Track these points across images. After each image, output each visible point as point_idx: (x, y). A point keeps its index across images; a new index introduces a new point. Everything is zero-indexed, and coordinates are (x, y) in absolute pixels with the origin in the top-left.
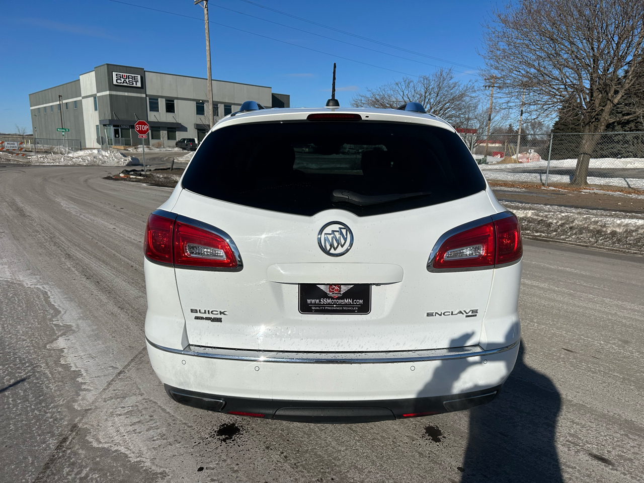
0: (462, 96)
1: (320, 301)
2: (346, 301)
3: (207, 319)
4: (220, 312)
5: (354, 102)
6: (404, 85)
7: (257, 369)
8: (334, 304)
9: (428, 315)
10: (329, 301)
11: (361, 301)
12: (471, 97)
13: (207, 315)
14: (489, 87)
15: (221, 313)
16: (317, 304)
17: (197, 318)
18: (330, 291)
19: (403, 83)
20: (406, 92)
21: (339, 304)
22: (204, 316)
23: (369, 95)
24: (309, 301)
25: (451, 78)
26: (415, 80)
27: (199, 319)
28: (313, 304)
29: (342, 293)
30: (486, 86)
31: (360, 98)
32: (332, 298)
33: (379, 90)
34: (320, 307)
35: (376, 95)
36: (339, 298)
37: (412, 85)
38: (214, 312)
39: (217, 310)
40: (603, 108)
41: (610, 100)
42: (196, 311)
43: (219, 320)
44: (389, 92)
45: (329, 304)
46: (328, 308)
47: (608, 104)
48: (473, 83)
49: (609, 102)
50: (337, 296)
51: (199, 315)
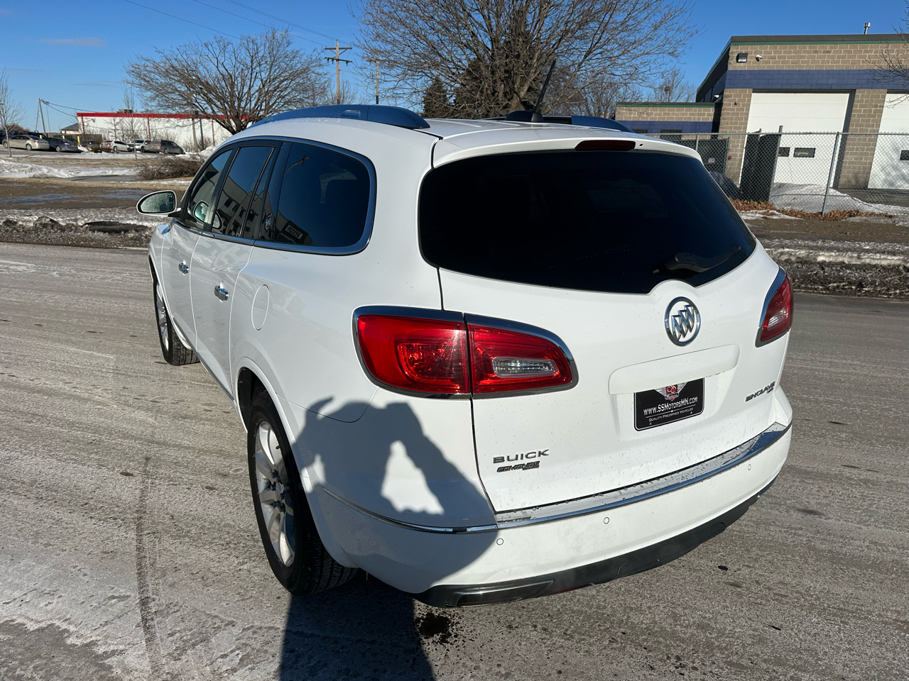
0: (305, 71)
1: (657, 409)
2: (683, 402)
3: (516, 467)
4: (540, 452)
5: (133, 69)
6: (217, 47)
7: (606, 521)
8: (671, 410)
9: (748, 399)
10: (667, 406)
11: (696, 399)
12: (318, 74)
13: (519, 462)
14: (333, 59)
15: (540, 454)
16: (655, 414)
17: (500, 470)
18: (667, 393)
19: (215, 45)
20: (221, 59)
21: (676, 408)
22: (513, 464)
23: (158, 59)
24: (645, 411)
25: (289, 43)
26: (236, 42)
27: (506, 470)
28: (651, 415)
29: (679, 392)
30: (328, 59)
31: (143, 62)
32: (669, 402)
33: (177, 52)
34: (657, 417)
35: (174, 61)
36: (676, 400)
37: (230, 47)
38: (529, 456)
39: (535, 451)
40: (510, 103)
41: (516, 93)
42: (502, 460)
43: (536, 465)
44: (194, 57)
45: (667, 411)
46: (667, 416)
47: (514, 98)
48: (319, 54)
49: (515, 95)
50: (674, 397)
51: (506, 464)
